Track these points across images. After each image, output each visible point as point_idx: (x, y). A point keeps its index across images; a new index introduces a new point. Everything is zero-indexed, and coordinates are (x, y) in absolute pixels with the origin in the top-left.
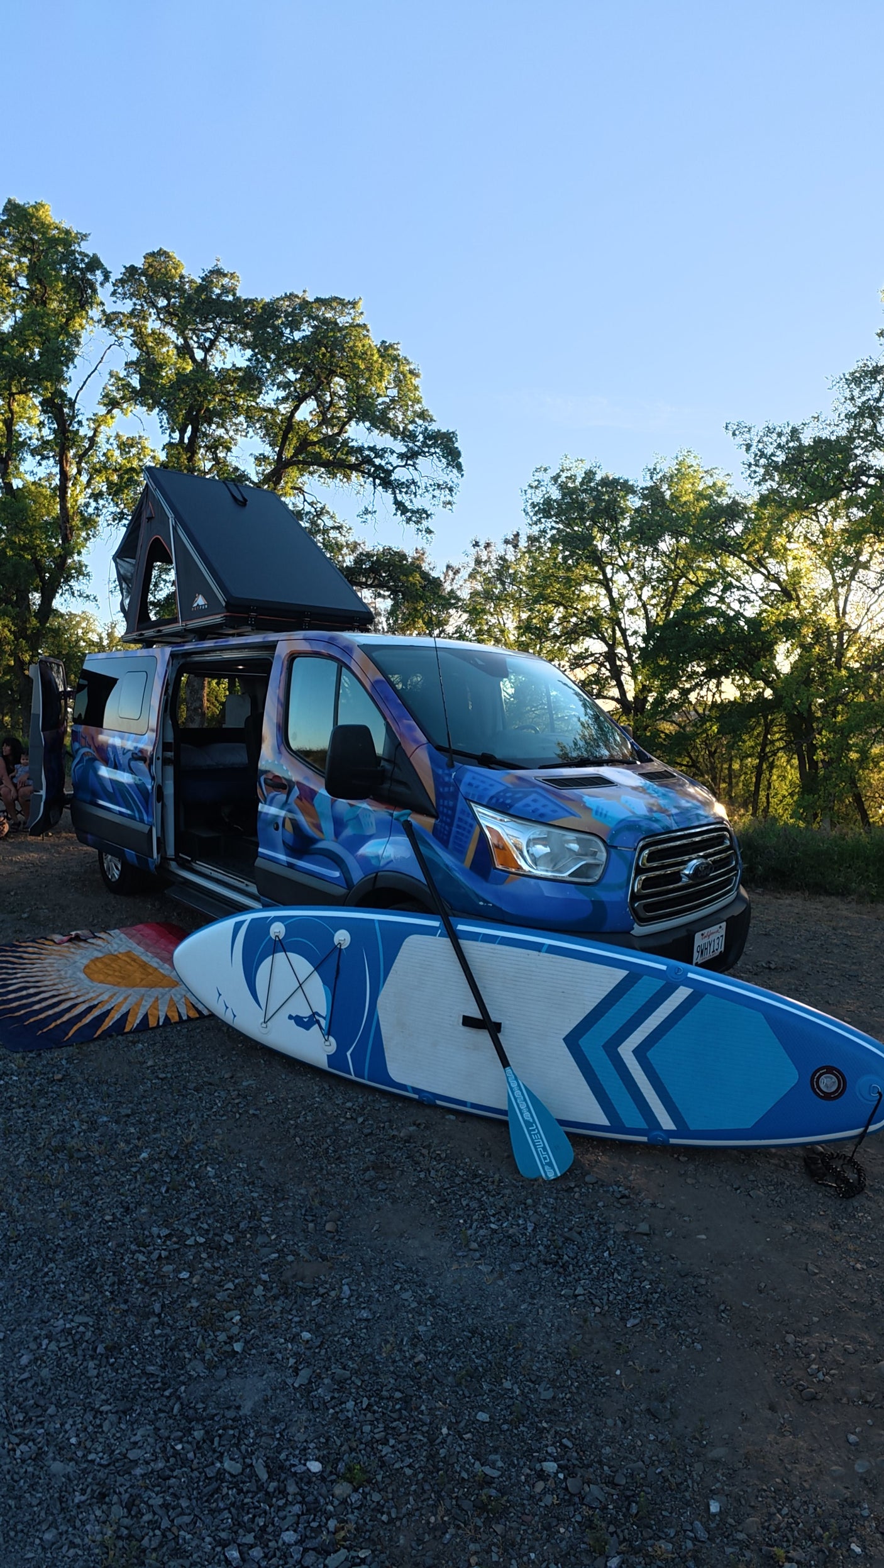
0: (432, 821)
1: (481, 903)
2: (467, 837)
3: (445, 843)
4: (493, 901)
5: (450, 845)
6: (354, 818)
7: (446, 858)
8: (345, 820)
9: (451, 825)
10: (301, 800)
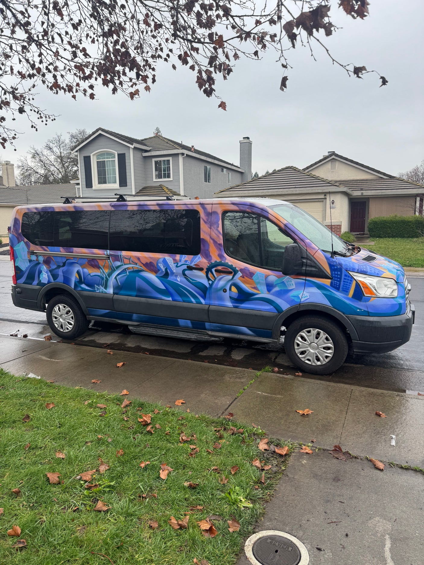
0: (330, 281)
1: (358, 310)
2: (349, 285)
3: (337, 289)
4: (364, 309)
5: (341, 289)
6: (281, 283)
7: (338, 295)
8: (275, 284)
9: (340, 281)
10: (243, 277)
